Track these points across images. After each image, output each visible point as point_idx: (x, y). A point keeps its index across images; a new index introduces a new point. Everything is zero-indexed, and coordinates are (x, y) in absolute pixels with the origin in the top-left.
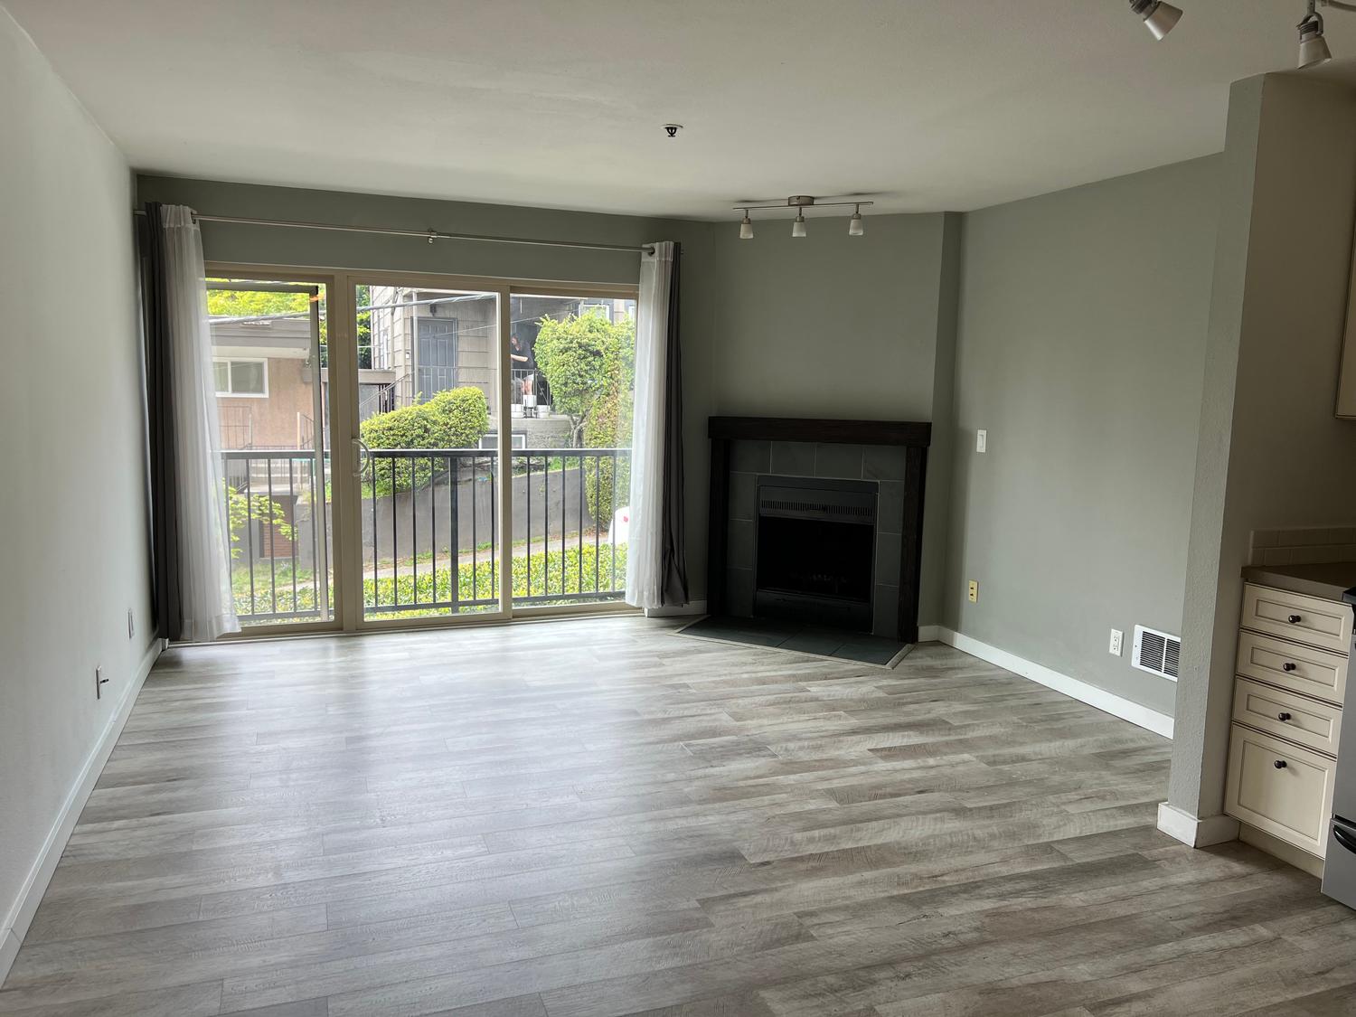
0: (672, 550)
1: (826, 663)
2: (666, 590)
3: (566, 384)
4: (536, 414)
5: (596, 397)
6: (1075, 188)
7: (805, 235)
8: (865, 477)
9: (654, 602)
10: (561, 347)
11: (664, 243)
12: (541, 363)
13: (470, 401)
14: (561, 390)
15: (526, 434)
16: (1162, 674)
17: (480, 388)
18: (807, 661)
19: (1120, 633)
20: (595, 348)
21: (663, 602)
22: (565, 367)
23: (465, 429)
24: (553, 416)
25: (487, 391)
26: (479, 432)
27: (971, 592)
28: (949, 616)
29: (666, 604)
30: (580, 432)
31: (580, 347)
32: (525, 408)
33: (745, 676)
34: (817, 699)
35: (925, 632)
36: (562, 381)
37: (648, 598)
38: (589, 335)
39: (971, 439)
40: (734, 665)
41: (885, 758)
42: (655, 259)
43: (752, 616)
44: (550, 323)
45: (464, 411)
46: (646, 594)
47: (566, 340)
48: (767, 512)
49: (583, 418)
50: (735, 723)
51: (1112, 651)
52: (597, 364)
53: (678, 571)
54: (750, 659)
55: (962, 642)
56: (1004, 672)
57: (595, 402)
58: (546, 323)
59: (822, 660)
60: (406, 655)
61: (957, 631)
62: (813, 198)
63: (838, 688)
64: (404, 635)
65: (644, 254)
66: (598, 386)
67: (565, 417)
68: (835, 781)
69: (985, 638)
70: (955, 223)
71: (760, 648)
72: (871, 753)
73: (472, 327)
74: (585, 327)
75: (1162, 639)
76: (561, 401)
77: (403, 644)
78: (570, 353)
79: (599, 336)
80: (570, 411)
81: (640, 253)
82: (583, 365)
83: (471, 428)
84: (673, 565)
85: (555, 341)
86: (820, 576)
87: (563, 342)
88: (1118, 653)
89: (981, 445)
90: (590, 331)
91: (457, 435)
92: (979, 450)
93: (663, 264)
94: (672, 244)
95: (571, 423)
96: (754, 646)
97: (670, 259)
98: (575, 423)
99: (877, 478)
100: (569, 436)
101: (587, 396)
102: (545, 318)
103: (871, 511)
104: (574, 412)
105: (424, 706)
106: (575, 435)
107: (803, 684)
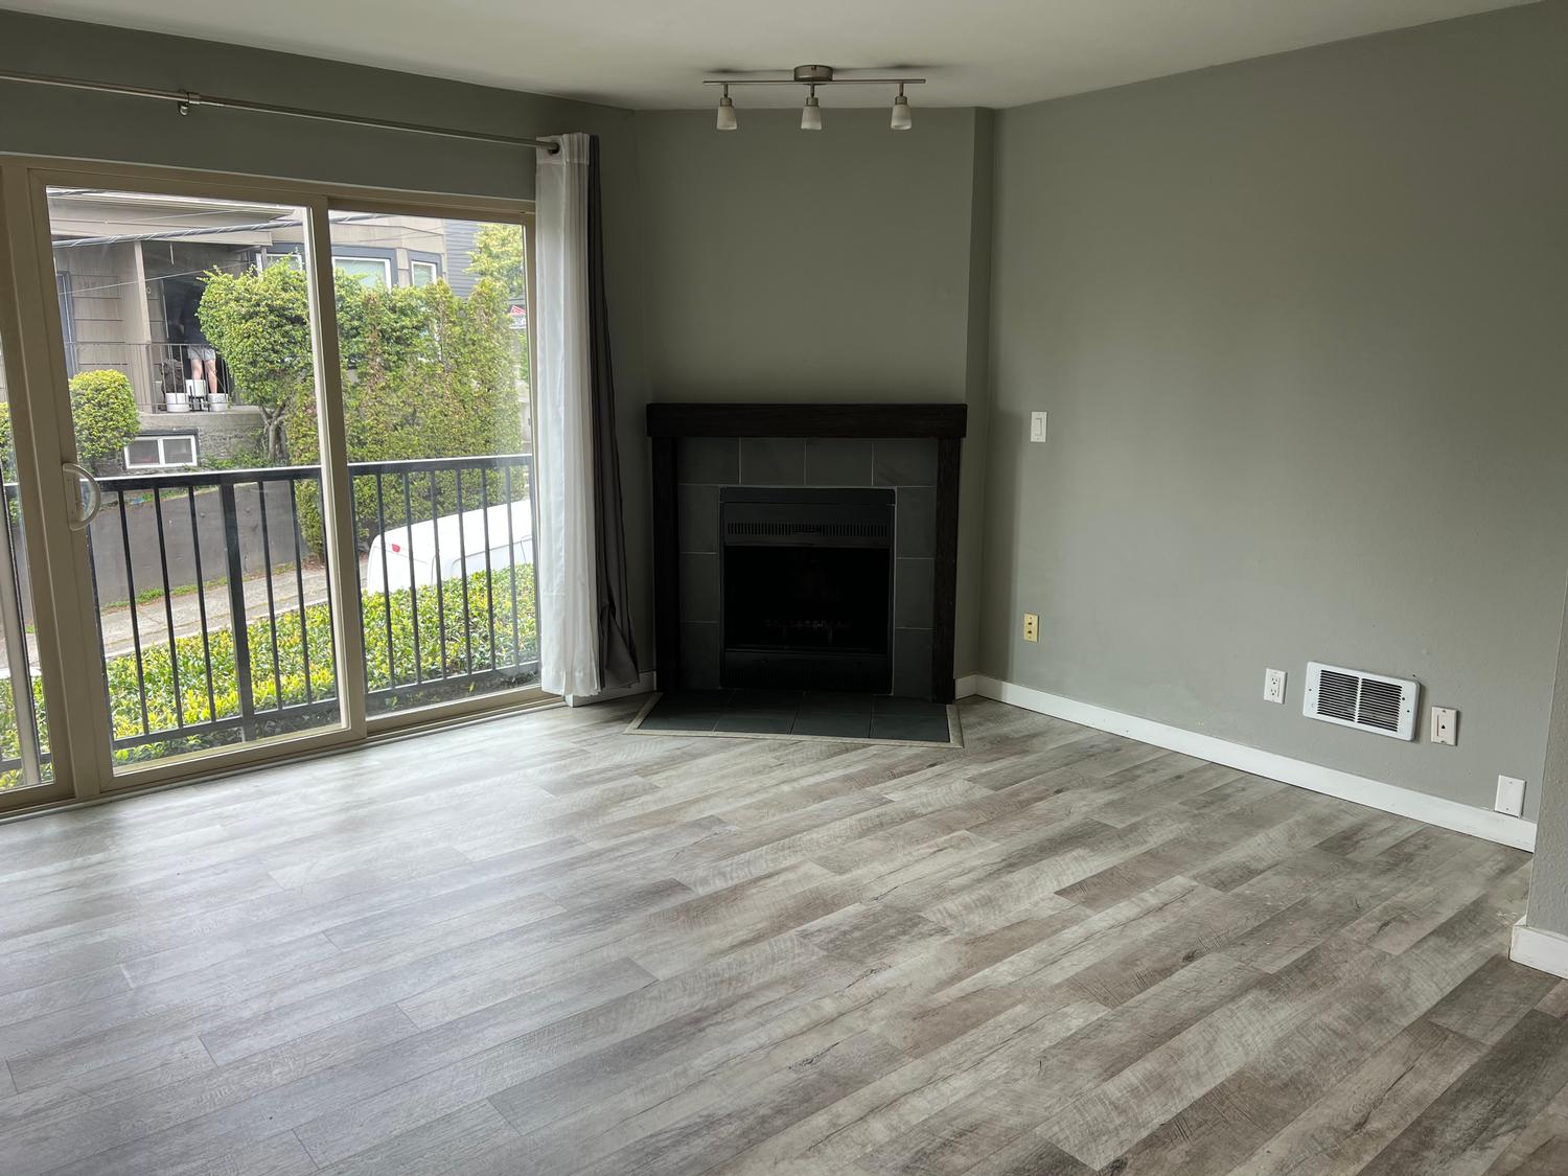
0: (612, 604)
1: (873, 750)
2: (607, 664)
3: (254, 363)
4: (209, 406)
5: (299, 379)
6: (1177, 76)
7: (819, 127)
8: (875, 485)
9: (592, 685)
10: (243, 311)
11: (575, 136)
12: (212, 335)
13: (109, 391)
14: (248, 371)
15: (195, 433)
16: (1355, 724)
17: (119, 371)
18: (847, 751)
19: (1282, 675)
20: (295, 313)
21: (602, 684)
22: (252, 339)
23: (104, 431)
24: (233, 408)
25: (130, 375)
26: (127, 434)
27: (1028, 626)
28: (994, 660)
29: (608, 686)
30: (278, 430)
31: (271, 311)
32: (191, 398)
33: (786, 788)
34: (912, 815)
35: (964, 685)
36: (248, 358)
37: (583, 681)
38: (283, 294)
39: (1022, 425)
40: (756, 772)
41: (1092, 902)
42: (563, 160)
43: (720, 688)
44: (220, 279)
45: (100, 405)
46: (578, 675)
47: (249, 300)
48: (734, 540)
49: (282, 409)
50: (838, 878)
51: (1267, 696)
52: (298, 335)
53: (623, 635)
54: (769, 759)
55: (1014, 694)
56: (1092, 733)
57: (299, 387)
58: (214, 278)
59: (864, 746)
60: (217, 830)
61: (1005, 679)
62: (831, 70)
63: (923, 789)
64: (191, 790)
65: (541, 153)
66: (301, 365)
67: (256, 409)
68: (1066, 962)
69: (1056, 688)
70: (988, 121)
71: (771, 739)
72: (1062, 900)
73: (94, 285)
74: (276, 283)
75: (1354, 680)
76: (248, 387)
77: (200, 808)
78: (257, 319)
79: (299, 296)
80: (262, 401)
81: (534, 150)
82: (277, 336)
83: (113, 430)
84: (614, 627)
85: (232, 304)
86: (808, 622)
87: (246, 304)
88: (1280, 701)
89: (1038, 430)
90: (285, 290)
91: (92, 441)
92: (1034, 438)
93: (575, 168)
94: (587, 137)
95: (264, 416)
96: (761, 736)
97: (585, 161)
98: (269, 417)
99: (895, 484)
100: (262, 434)
101: (288, 379)
102: (214, 272)
103: (886, 531)
104: (269, 401)
105: (315, 935)
106: (271, 435)
107: (873, 790)
